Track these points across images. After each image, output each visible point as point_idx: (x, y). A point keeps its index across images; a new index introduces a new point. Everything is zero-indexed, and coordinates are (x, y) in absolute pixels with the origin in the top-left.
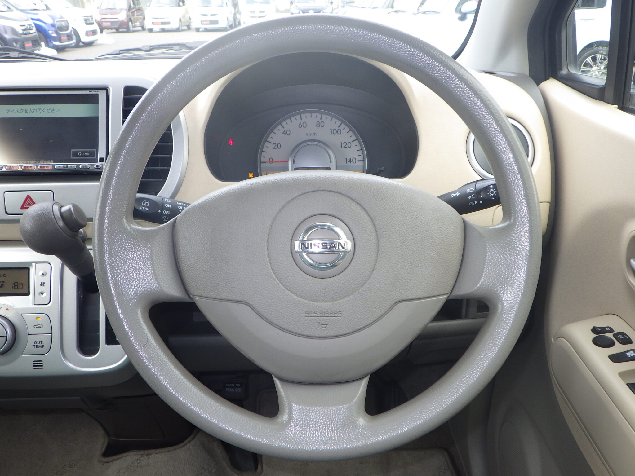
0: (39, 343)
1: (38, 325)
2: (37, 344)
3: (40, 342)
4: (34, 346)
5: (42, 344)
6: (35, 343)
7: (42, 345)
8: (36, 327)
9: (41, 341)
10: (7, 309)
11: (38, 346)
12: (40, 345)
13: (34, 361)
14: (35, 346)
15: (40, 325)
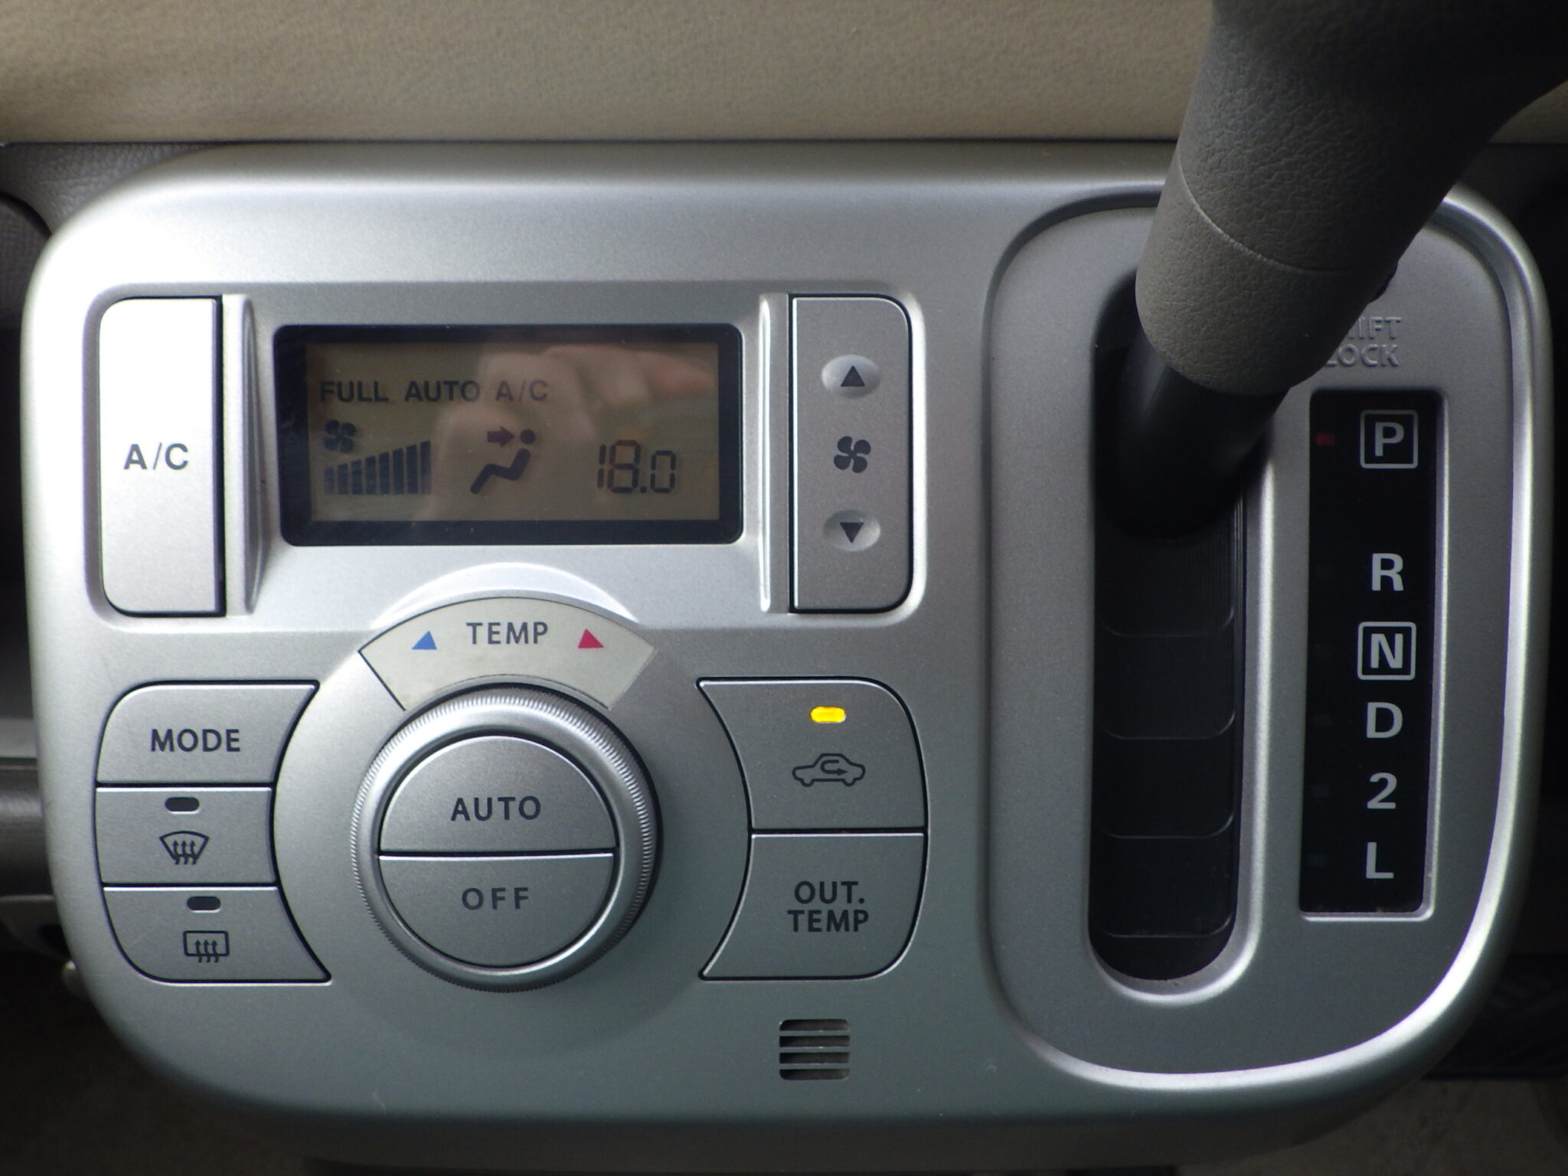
0: (828, 895)
1: (824, 760)
2: (816, 904)
3: (842, 891)
4: (796, 913)
5: (855, 905)
6: (805, 892)
7: (851, 909)
8: (807, 775)
9: (850, 885)
10: (589, 641)
11: (824, 916)
12: (839, 906)
13: (787, 1025)
14: (803, 920)
15: (842, 765)
